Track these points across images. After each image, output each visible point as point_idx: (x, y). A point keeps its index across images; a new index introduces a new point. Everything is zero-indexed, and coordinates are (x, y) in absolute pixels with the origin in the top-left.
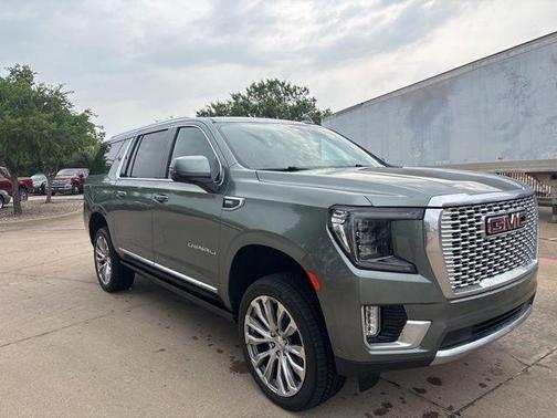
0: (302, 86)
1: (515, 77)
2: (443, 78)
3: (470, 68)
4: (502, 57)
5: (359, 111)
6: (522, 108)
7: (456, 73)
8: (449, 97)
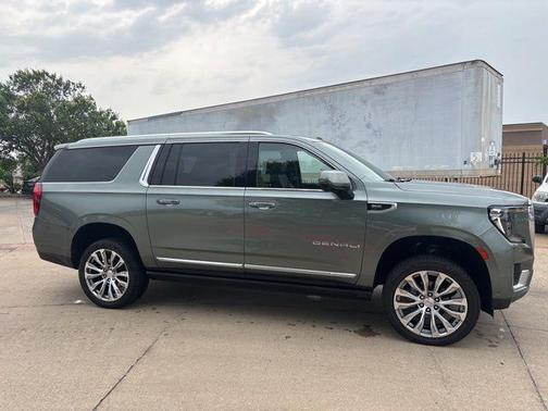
0: (76, 82)
1: (332, 108)
2: (271, 100)
3: (295, 96)
4: (323, 91)
5: (178, 118)
6: (338, 132)
7: (284, 98)
8: (276, 117)
